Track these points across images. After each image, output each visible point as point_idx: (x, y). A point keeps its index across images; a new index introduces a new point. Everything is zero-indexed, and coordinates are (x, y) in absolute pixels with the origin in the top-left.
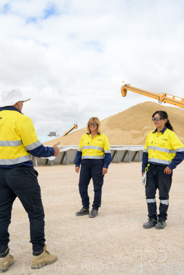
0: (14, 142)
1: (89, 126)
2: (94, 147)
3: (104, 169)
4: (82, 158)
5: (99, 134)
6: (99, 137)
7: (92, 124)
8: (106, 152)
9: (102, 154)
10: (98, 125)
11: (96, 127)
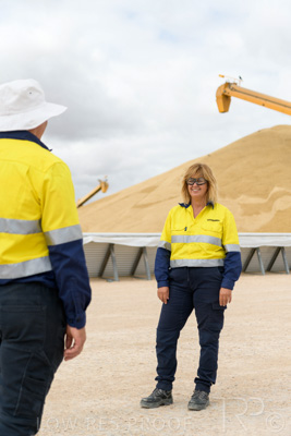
0: (19, 224)
1: (186, 185)
2: (198, 239)
3: (223, 291)
4: (173, 265)
5: (211, 205)
6: (211, 214)
7: (194, 181)
8: (229, 249)
9: (221, 254)
10: (208, 184)
11: (204, 187)
